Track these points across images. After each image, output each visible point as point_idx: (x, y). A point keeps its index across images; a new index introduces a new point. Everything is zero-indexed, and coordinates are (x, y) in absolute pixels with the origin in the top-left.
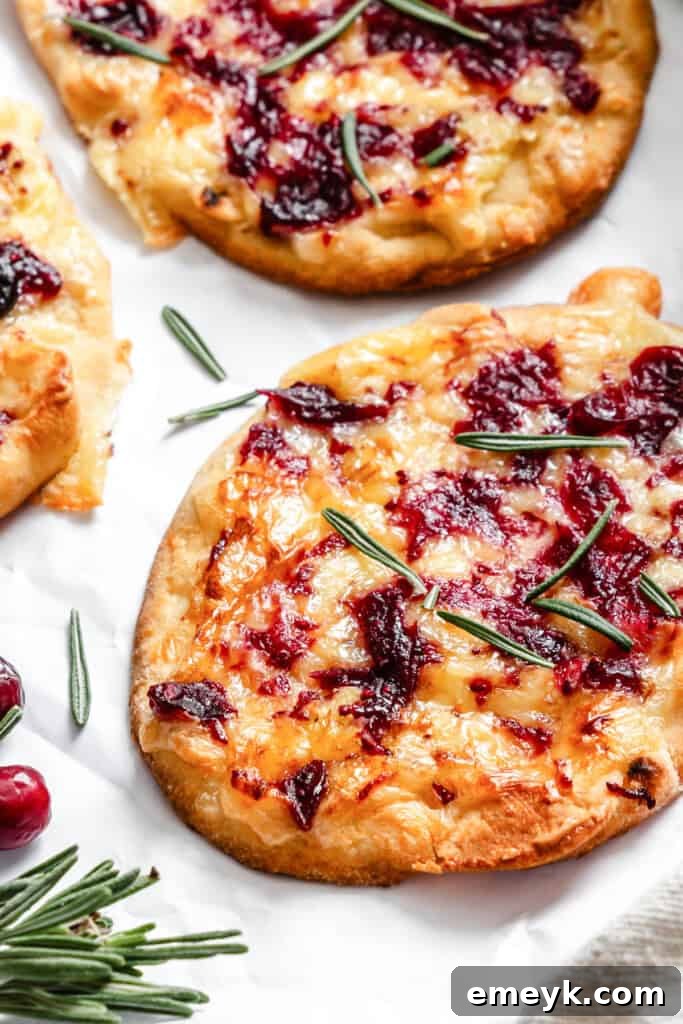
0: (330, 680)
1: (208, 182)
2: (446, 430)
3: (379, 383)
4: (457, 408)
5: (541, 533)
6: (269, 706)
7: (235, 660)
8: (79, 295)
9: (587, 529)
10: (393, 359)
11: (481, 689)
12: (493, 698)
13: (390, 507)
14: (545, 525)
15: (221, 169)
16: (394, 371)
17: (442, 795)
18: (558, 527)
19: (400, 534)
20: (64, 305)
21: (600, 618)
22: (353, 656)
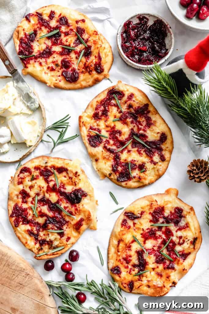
0: (134, 266)
1: (109, 172)
2: (149, 221)
3: (140, 212)
4: (150, 217)
5: (161, 239)
6: (126, 270)
7: (121, 262)
8: (90, 195)
9: (168, 240)
10: (142, 208)
11: (153, 269)
12: (155, 270)
13: (141, 234)
14: (162, 238)
15: (111, 170)
16: (142, 210)
17: (149, 286)
18: (164, 239)
19: (143, 239)
20: (88, 197)
21: (169, 256)
22: (136, 262)
